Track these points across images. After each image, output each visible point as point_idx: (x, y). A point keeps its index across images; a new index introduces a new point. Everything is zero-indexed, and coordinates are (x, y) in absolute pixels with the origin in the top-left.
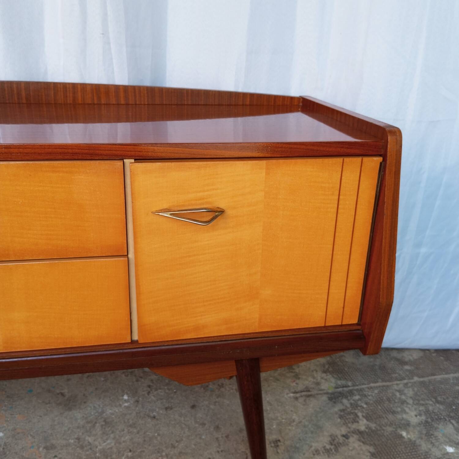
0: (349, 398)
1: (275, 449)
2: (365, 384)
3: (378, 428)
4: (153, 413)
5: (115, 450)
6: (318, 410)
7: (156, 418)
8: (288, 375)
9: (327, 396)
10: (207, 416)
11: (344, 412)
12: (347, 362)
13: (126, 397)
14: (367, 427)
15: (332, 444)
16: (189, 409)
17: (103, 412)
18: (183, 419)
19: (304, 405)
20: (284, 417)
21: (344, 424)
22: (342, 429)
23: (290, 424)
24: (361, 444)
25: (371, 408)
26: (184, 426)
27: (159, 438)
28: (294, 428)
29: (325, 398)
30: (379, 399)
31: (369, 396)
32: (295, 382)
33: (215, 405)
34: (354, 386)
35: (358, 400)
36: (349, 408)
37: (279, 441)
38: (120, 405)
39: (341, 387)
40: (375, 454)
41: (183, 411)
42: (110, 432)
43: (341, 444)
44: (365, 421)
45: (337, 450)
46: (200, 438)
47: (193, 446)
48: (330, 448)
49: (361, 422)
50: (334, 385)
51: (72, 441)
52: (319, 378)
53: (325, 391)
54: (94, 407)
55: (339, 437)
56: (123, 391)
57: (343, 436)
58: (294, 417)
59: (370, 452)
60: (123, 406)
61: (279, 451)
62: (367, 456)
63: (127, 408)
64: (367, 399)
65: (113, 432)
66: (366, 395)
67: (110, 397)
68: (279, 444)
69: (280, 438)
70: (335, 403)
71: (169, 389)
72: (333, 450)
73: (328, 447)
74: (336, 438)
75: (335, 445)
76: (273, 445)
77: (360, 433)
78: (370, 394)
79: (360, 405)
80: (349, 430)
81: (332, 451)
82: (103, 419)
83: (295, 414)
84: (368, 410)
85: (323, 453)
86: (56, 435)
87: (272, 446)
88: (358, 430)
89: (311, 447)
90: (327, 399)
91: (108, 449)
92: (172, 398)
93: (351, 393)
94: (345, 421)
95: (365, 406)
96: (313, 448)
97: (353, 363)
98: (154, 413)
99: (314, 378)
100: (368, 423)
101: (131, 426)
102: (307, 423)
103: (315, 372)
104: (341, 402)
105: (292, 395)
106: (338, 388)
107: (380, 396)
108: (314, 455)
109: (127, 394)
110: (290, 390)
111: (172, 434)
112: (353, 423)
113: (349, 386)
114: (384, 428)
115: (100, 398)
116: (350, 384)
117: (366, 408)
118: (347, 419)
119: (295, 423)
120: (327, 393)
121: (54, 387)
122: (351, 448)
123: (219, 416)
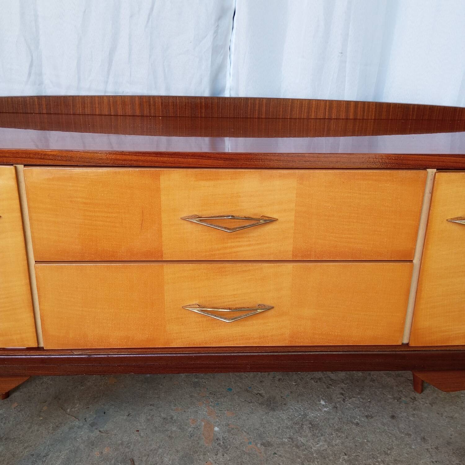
5: (330, 452)
10: (410, 427)
13: (322, 402)
16: (390, 419)
17: (305, 415)
18: (386, 428)
27: (369, 444)
33: (414, 417)
38: (320, 410)
41: (385, 421)
46: (411, 448)
47: (407, 455)
51: (286, 441)
54: (295, 409)
56: (318, 397)
60: (323, 411)
63: (328, 412)
65: (322, 435)
67: (307, 401)
71: (363, 399)
82: (308, 422)
86: (269, 434)
91: (323, 450)
92: (369, 407)
111: (381, 441)
121: (250, 388)
123: (422, 428)
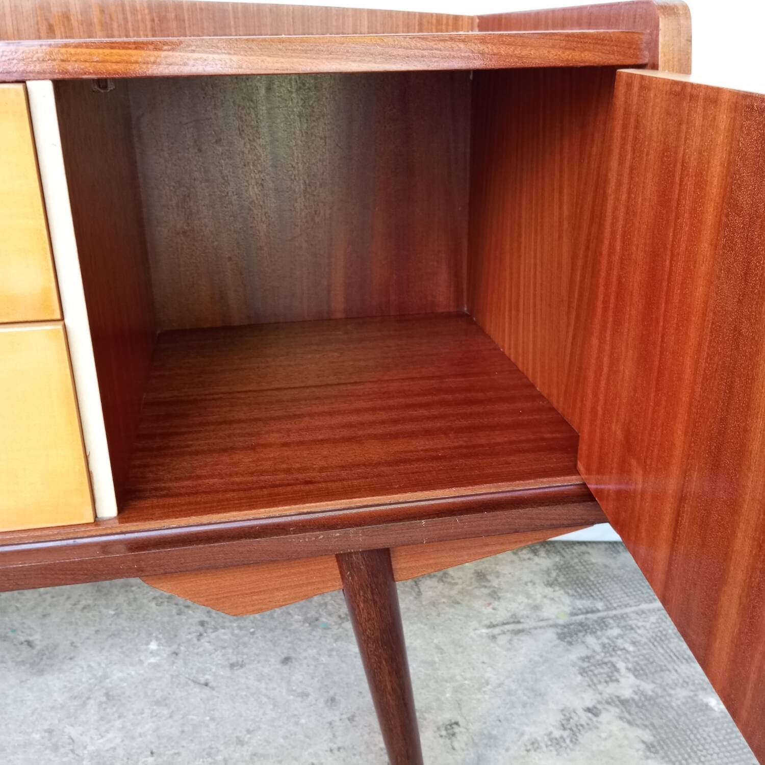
0: (599, 633)
1: (448, 741)
2: (631, 606)
3: (660, 691)
4: (204, 674)
5: (121, 752)
6: (537, 658)
7: (210, 685)
8: (477, 592)
9: (554, 630)
10: (312, 678)
11: (589, 662)
12: (593, 564)
13: (153, 646)
14: (636, 689)
15: (565, 729)
16: (279, 666)
17: (105, 676)
18: (263, 685)
19: (508, 650)
20: (468, 675)
21: (589, 686)
22: (585, 695)
23: (479, 689)
24: (626, 725)
25: (644, 652)
26: (264, 700)
27: (212, 726)
28: (487, 697)
29: (551, 634)
30: (659, 634)
31: (639, 628)
32: (491, 606)
33: (330, 656)
34: (608, 609)
35: (617, 638)
36: (598, 654)
37: (457, 723)
38: (141, 662)
39: (582, 613)
40: (654, 747)
41: (266, 670)
42: (116, 715)
43: (582, 726)
44: (632, 679)
45: (574, 740)
46: (297, 723)
47: (282, 741)
48: (562, 737)
49: (622, 680)
50: (568, 609)
51: (37, 736)
52: (539, 596)
53: (551, 622)
54: (89, 666)
55: (580, 712)
56: (150, 634)
57: (588, 710)
58: (487, 675)
59: (644, 742)
60: (146, 664)
61: (456, 745)
62: (638, 750)
63: (155, 666)
64: (635, 635)
65: (120, 717)
66: (634, 626)
67: (122, 647)
68: (457, 729)
69: (459, 719)
70: (570, 643)
71: (240, 628)
72: (568, 741)
73: (557, 733)
74: (573, 715)
75: (571, 729)
76: (444, 733)
77: (623, 703)
78: (640, 624)
79: (622, 647)
80: (599, 697)
81: (564, 740)
82: (104, 691)
83: (489, 669)
84: (638, 657)
85: (547, 746)
86: (6, 725)
87: (441, 736)
88: (618, 697)
89: (522, 734)
90: (554, 637)
91: (108, 751)
92: (245, 645)
93: (603, 623)
94: (592, 680)
95: (631, 648)
96: (526, 737)
97: (606, 566)
98: (207, 677)
99: (528, 596)
100: (638, 682)
101: (157, 703)
102: (513, 687)
103: (530, 584)
104: (583, 642)
105: (484, 631)
106: (576, 614)
107: (661, 629)
108: (528, 751)
109: (157, 639)
110: (480, 622)
111: (241, 716)
112: (606, 682)
113: (598, 611)
114: (672, 692)
115: (102, 649)
116: (600, 605)
117: (634, 652)
118: (595, 675)
119: (489, 687)
120: (555, 626)
121: (14, 631)
122: (604, 735)
123: (336, 678)
